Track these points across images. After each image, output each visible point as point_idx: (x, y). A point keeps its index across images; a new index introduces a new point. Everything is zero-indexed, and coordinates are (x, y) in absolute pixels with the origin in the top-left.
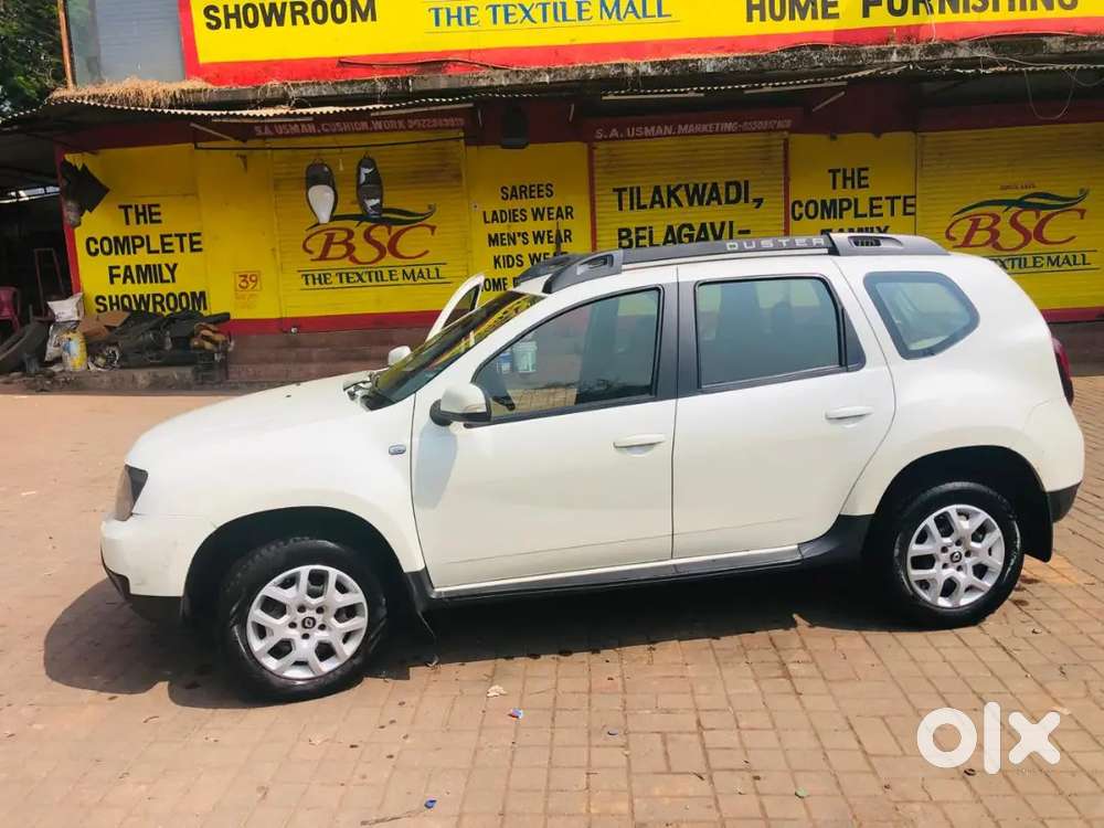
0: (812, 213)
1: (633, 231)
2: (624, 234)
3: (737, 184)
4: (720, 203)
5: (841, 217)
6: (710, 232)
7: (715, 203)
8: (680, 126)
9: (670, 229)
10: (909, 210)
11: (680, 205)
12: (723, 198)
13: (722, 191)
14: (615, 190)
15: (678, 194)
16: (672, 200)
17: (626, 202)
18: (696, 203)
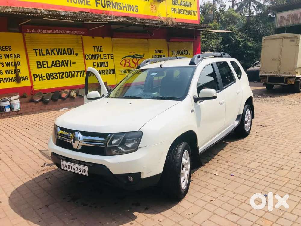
0: (90, 58)
1: (41, 62)
2: (39, 63)
3: (70, 49)
4: (66, 54)
5: (97, 59)
6: (64, 63)
7: (65, 54)
8: (54, 31)
9: (53, 62)
10: (112, 58)
11: (55, 55)
12: (67, 53)
13: (66, 51)
14: (34, 49)
15: (54, 51)
16: (52, 53)
17: (38, 53)
18: (60, 54)
